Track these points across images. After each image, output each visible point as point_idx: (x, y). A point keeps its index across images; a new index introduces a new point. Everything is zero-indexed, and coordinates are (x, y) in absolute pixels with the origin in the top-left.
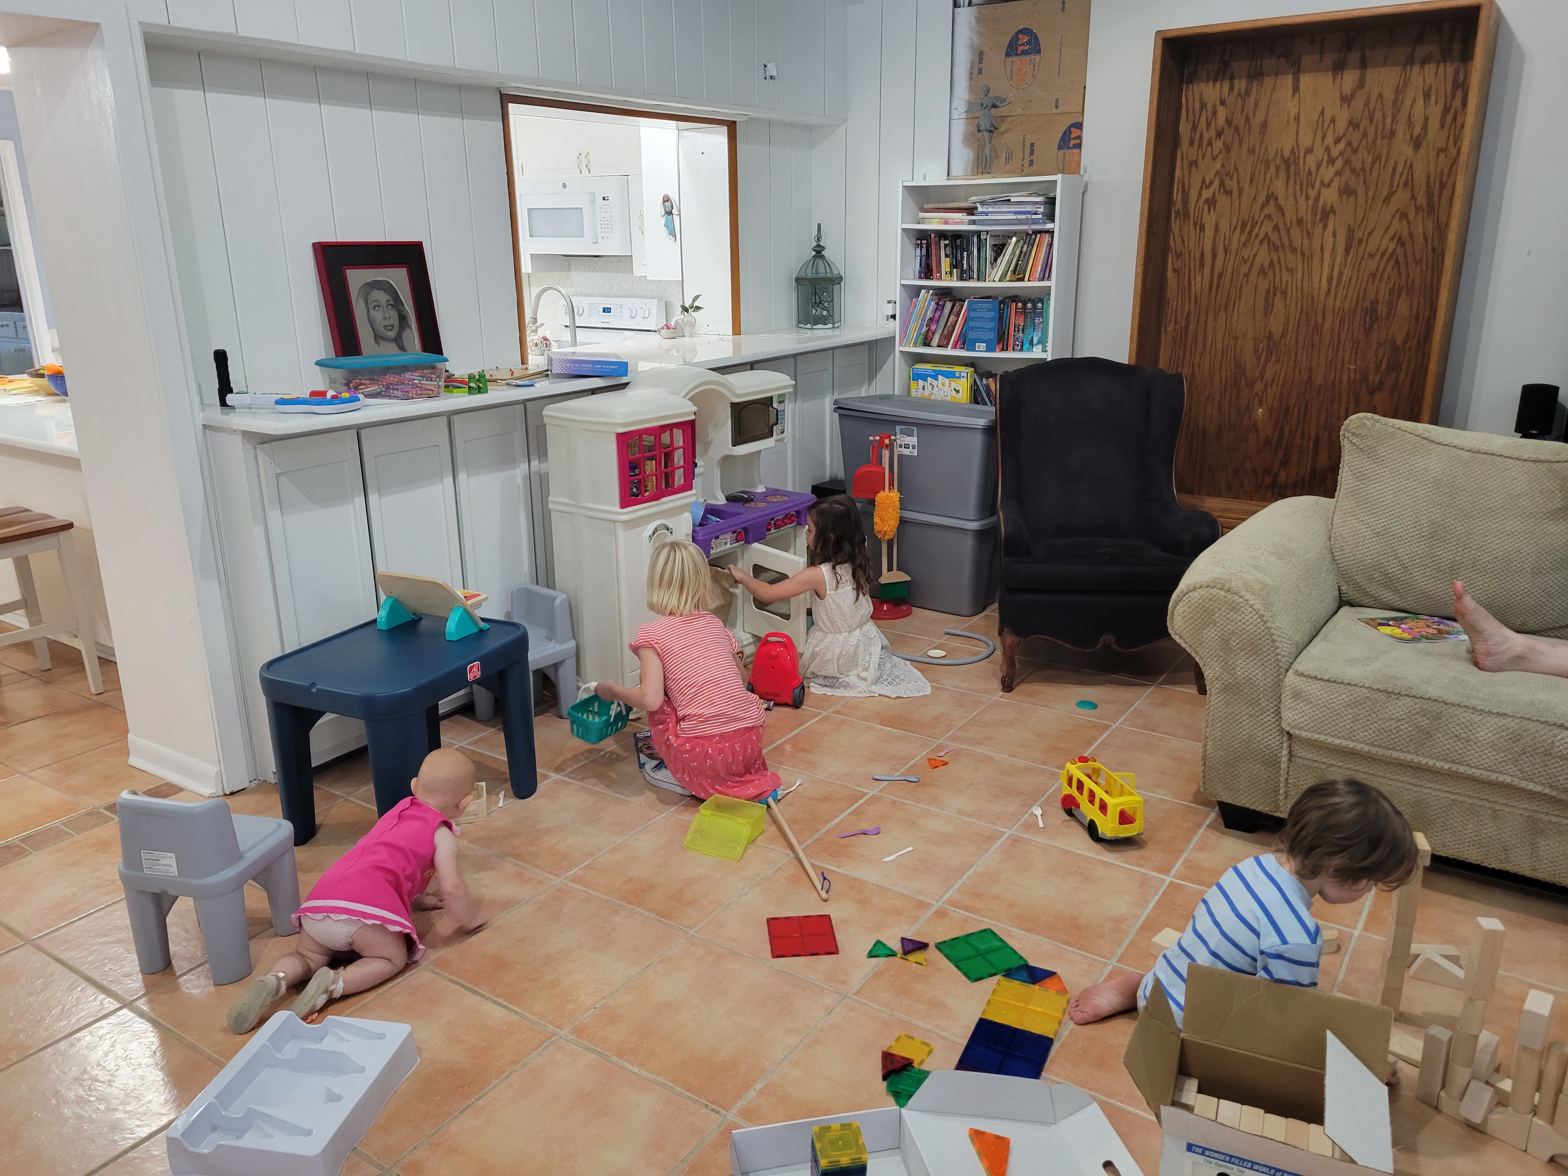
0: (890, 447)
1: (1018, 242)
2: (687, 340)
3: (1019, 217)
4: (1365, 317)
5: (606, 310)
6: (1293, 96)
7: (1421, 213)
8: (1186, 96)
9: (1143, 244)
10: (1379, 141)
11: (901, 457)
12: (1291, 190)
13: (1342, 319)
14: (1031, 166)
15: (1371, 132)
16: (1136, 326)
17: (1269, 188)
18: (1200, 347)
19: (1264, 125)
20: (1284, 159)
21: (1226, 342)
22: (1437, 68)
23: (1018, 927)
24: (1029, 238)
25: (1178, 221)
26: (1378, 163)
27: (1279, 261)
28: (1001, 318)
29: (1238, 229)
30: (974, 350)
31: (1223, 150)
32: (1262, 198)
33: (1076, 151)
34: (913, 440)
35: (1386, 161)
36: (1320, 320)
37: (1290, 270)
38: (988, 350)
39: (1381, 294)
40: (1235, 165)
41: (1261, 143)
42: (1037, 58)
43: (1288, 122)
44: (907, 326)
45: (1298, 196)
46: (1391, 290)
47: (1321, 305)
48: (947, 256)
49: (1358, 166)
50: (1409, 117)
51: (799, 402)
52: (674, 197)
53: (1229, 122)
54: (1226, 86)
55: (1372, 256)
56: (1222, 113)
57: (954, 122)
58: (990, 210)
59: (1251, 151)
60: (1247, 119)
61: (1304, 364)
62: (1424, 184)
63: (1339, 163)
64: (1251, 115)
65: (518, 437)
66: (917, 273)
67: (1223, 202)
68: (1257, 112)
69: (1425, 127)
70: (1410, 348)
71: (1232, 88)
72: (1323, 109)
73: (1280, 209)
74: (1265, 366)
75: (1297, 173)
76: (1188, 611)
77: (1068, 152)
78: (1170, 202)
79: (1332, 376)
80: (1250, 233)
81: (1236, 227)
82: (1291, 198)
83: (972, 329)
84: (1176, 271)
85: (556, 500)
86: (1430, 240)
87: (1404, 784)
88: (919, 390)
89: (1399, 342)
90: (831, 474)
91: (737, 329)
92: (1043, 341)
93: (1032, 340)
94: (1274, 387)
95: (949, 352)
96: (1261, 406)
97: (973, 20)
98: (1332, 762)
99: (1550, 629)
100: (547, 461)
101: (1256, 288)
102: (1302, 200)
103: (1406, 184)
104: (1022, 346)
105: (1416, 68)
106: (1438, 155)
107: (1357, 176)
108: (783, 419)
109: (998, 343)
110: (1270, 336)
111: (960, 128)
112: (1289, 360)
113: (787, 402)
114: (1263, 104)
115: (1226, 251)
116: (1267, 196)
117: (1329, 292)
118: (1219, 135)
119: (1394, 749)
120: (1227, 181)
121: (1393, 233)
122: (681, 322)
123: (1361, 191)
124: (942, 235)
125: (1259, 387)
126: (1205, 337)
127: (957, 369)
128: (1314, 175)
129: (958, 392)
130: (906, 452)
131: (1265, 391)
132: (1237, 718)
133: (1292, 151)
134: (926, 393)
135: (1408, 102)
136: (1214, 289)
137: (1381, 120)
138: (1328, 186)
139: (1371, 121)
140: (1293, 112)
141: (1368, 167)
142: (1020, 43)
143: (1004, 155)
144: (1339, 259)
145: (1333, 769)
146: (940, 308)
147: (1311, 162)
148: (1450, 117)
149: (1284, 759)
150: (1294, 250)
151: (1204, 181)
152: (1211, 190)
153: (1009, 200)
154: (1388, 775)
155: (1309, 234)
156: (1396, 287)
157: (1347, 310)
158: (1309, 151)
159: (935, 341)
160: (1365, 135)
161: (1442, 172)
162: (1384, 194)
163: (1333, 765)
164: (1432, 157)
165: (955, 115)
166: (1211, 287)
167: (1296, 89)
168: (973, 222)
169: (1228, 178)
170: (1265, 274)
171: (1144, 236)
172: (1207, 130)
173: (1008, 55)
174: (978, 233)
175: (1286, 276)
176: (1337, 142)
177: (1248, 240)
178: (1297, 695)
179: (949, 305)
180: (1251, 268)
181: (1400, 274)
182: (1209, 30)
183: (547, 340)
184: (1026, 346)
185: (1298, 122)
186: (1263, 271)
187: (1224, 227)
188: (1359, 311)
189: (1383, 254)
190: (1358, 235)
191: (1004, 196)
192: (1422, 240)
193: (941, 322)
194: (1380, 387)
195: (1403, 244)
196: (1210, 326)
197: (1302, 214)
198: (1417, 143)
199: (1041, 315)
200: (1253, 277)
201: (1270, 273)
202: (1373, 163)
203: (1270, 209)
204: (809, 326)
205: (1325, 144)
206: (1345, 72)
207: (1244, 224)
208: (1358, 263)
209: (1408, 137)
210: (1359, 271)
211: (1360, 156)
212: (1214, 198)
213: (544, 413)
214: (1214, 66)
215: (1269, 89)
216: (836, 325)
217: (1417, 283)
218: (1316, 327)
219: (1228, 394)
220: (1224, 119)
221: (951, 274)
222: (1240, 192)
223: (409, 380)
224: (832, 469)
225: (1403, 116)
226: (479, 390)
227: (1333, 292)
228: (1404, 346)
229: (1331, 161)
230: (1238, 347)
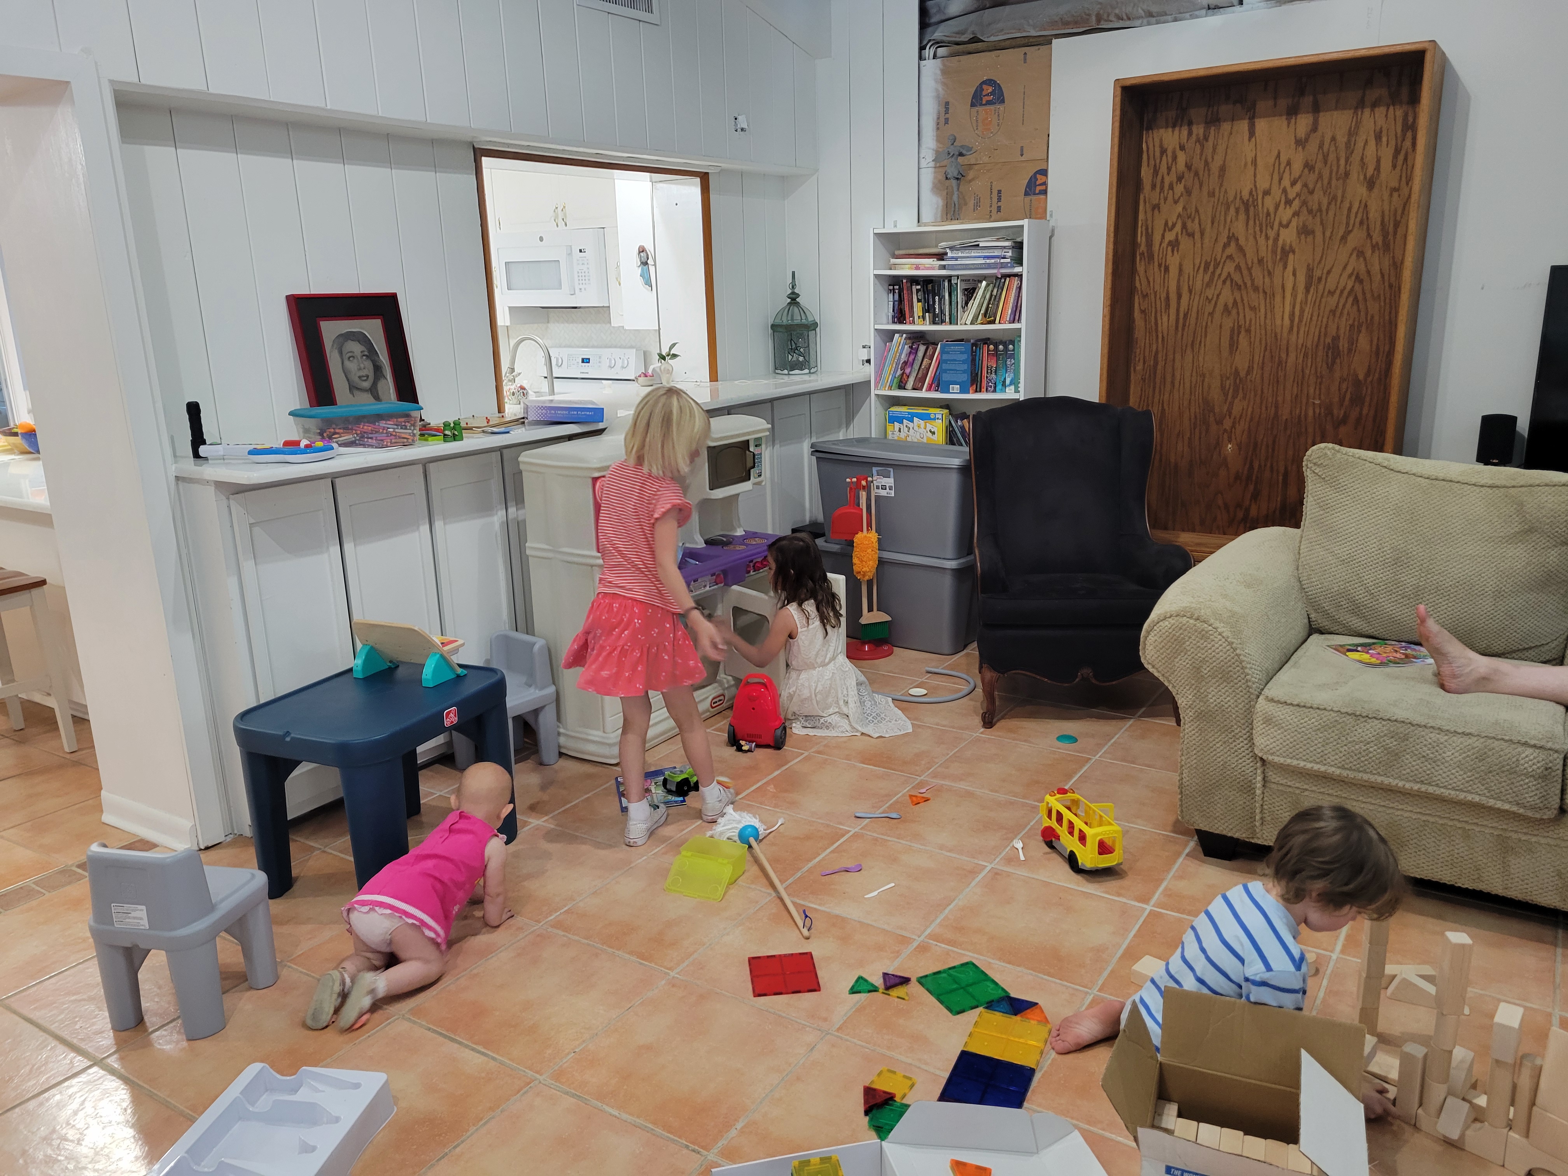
0: (868, 488)
1: (987, 285)
3: (988, 261)
4: (1327, 353)
5: (585, 361)
6: (1250, 140)
7: (1377, 252)
8: (1146, 142)
9: (1109, 286)
10: (1334, 182)
11: (878, 498)
12: (1251, 231)
13: (1306, 355)
14: (999, 212)
15: (1326, 173)
16: (1105, 366)
17: (1229, 229)
18: (1168, 386)
19: (1223, 169)
20: (1243, 202)
21: (1194, 380)
22: (1387, 111)
23: (1000, 959)
24: (999, 281)
25: (1143, 263)
26: (1333, 203)
27: (1242, 300)
28: (973, 360)
29: (1202, 270)
30: (948, 392)
31: (1185, 193)
32: (1223, 239)
33: (1042, 197)
34: (890, 481)
35: (1342, 201)
36: (1284, 356)
37: (1253, 309)
38: (962, 391)
39: (1342, 329)
40: (1196, 208)
41: (1221, 185)
42: (1001, 107)
43: (1246, 165)
44: (882, 370)
45: (1258, 237)
46: (1352, 326)
47: (1285, 342)
48: (919, 301)
49: (1315, 207)
50: (1362, 159)
51: (777, 447)
52: (649, 247)
53: (1189, 167)
54: (1185, 132)
55: (1331, 293)
56: (1182, 158)
57: (922, 171)
58: (960, 255)
59: (1212, 194)
60: (1207, 163)
61: (1270, 400)
62: (1379, 223)
63: (1296, 204)
64: (1210, 160)
65: (496, 483)
66: (890, 318)
67: (1185, 243)
68: (1216, 157)
69: (1378, 168)
70: (1372, 382)
71: (1190, 133)
72: (1279, 153)
73: (1241, 249)
74: (1232, 402)
75: (1256, 215)
76: (1160, 640)
77: (1034, 198)
78: (1134, 244)
79: (1298, 412)
80: (1213, 273)
81: (1199, 267)
82: (1251, 238)
83: (945, 371)
84: (1143, 312)
85: (532, 545)
86: (1386, 277)
87: (1376, 807)
88: (895, 432)
89: (1361, 377)
90: (811, 517)
91: (714, 376)
92: (1015, 382)
93: (1004, 382)
94: (1242, 423)
95: (923, 394)
96: (1230, 442)
97: (939, 72)
98: (1306, 787)
99: (1514, 651)
100: (524, 507)
101: (1221, 327)
102: (1262, 241)
103: (1361, 223)
104: (995, 387)
105: (1367, 111)
106: (1391, 195)
107: (1314, 216)
108: (761, 462)
109: (972, 385)
110: (1237, 372)
111: (928, 177)
112: (1255, 396)
113: (763, 446)
114: (1221, 149)
115: (1190, 291)
116: (1228, 237)
117: (1291, 329)
118: (1180, 179)
119: (1365, 772)
120: (1189, 224)
121: (1350, 272)
122: (658, 370)
123: (1318, 230)
124: (913, 280)
125: (1227, 423)
126: (1173, 375)
127: (932, 411)
128: (1272, 216)
129: (933, 433)
130: (883, 493)
131: (1233, 426)
132: (1211, 745)
133: (1251, 193)
134: (903, 435)
135: (1360, 144)
136: (1180, 329)
137: (1335, 163)
138: (1287, 226)
139: (1326, 163)
140: (1250, 157)
141: (1324, 208)
142: (984, 93)
143: (971, 203)
144: (1300, 297)
145: (1306, 793)
146: (913, 351)
147: (1269, 203)
148: (1401, 157)
149: (1259, 785)
150: (1256, 289)
151: (1166, 224)
152: (1174, 232)
153: (978, 245)
154: (1361, 798)
155: (1269, 273)
156: (1356, 323)
157: (1309, 344)
158: (1267, 193)
159: (910, 383)
160: (1320, 177)
161: (1396, 211)
162: (1341, 233)
163: (1307, 790)
164: (1386, 196)
165: (923, 164)
166: (1177, 325)
167: (1252, 133)
168: (944, 267)
169: (1190, 220)
170: (1229, 313)
171: (1110, 278)
172: (1168, 174)
173: (973, 105)
174: (949, 278)
175: (1249, 314)
176: (1293, 184)
177: (1211, 280)
178: (1268, 721)
179: (922, 348)
180: (1215, 307)
181: (1359, 311)
182: (1166, 78)
183: (524, 389)
184: (999, 387)
185: (1256, 165)
186: (1226, 310)
187: (1188, 269)
188: (1321, 347)
189: (1342, 292)
190: (1317, 273)
191: (972, 241)
192: (1379, 276)
193: (915, 365)
194: (1344, 421)
195: (1361, 282)
196: (1178, 364)
197: (1263, 253)
198: (1371, 184)
199: (1012, 356)
200: (1217, 315)
201: (1234, 312)
202: (1329, 204)
203: (1232, 249)
204: (786, 372)
205: (1282, 186)
206: (1299, 116)
207: (1207, 265)
208: (1318, 300)
209: (1362, 177)
210: (1319, 309)
211: (1316, 197)
212: (1177, 240)
213: (520, 459)
214: (1172, 114)
215: (1226, 134)
216: (813, 370)
217: (1376, 318)
218: (1280, 363)
219: (1197, 430)
220: (1184, 164)
221: (924, 318)
222: (1202, 234)
223: (384, 428)
224: (811, 511)
225: (1356, 158)
226: (455, 438)
227: (1295, 329)
228: (1366, 380)
229: (1289, 202)
230: (1206, 384)
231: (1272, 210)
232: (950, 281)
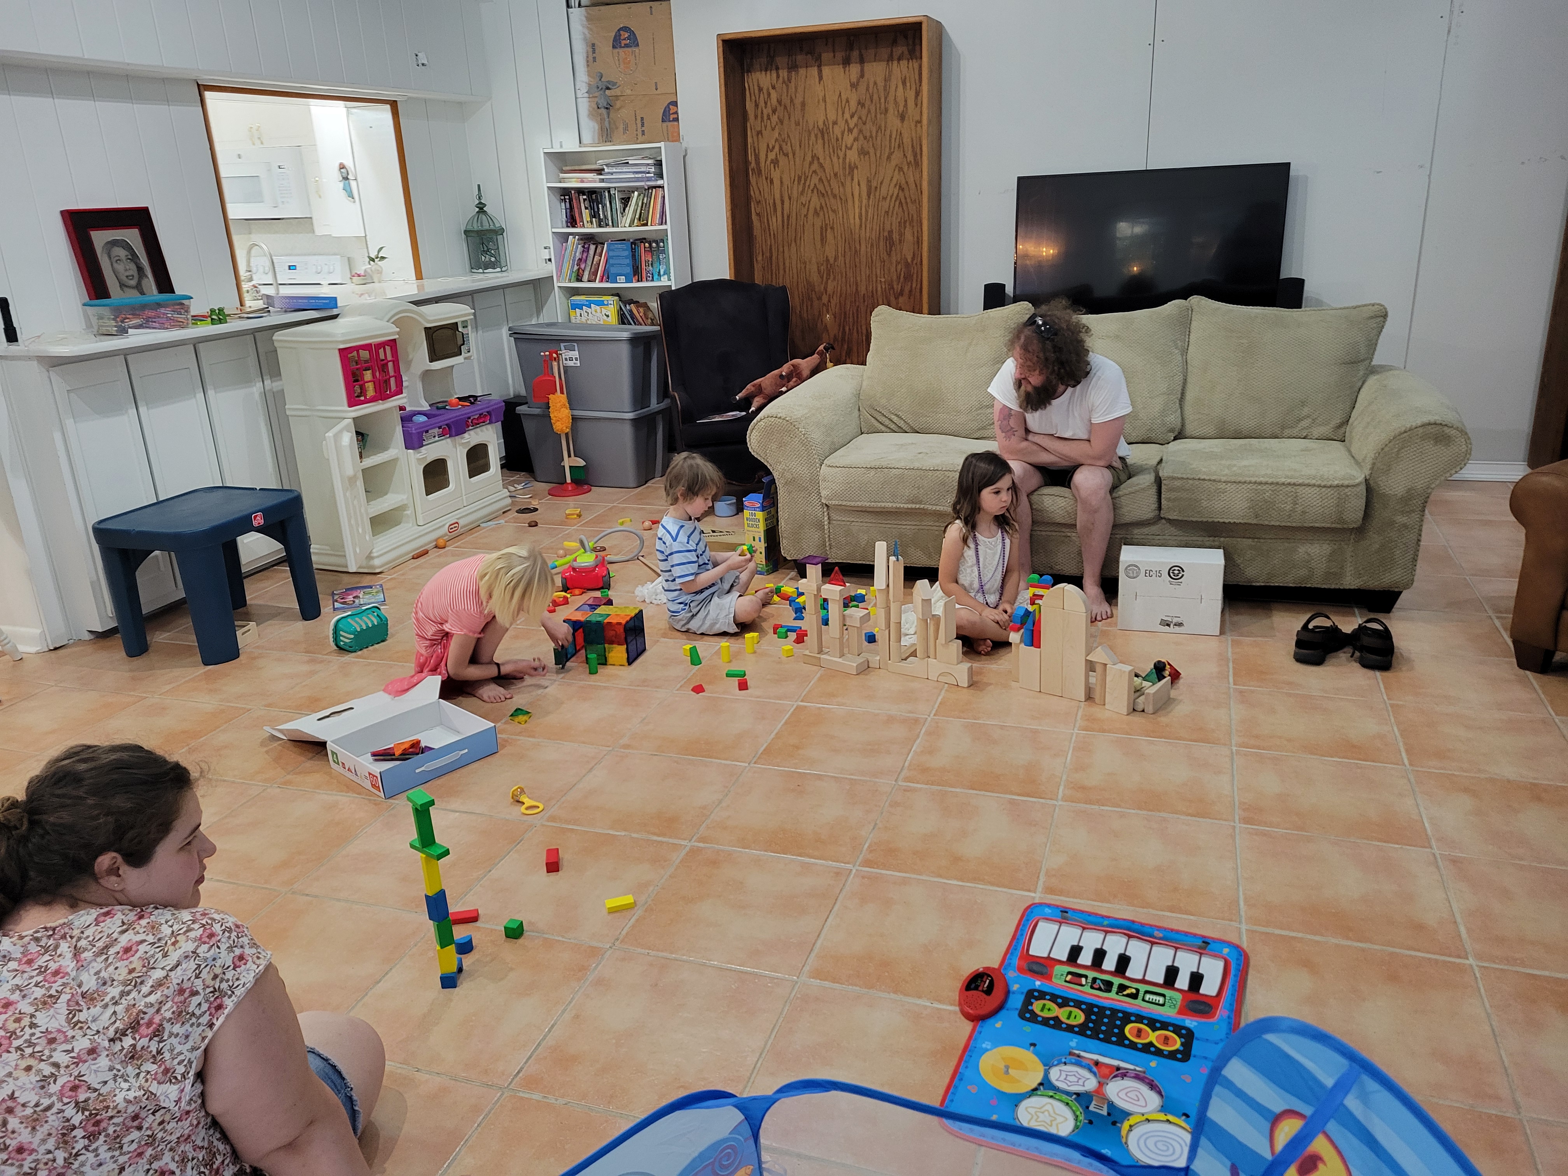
0: (557, 359)
1: (639, 195)
2: (376, 285)
3: (637, 176)
4: (886, 243)
5: (294, 268)
6: (819, 82)
8: (747, 82)
9: (729, 195)
10: (878, 116)
11: (566, 368)
12: (827, 152)
13: (872, 245)
14: (643, 135)
15: (873, 109)
16: (732, 257)
17: (812, 151)
18: (782, 272)
19: (803, 104)
20: (820, 130)
21: (799, 266)
22: (906, 63)
24: (647, 192)
25: (754, 176)
26: (880, 131)
27: (826, 205)
28: (634, 256)
29: (796, 182)
30: (617, 282)
31: (779, 123)
32: (809, 158)
33: (676, 123)
34: (575, 354)
35: (885, 130)
36: (858, 246)
37: (834, 211)
38: (627, 281)
39: (894, 224)
40: (788, 134)
41: (803, 117)
42: (637, 50)
43: (819, 102)
44: (562, 267)
45: (832, 156)
46: (899, 223)
47: (857, 235)
48: (586, 208)
49: (868, 135)
50: (895, 99)
51: (480, 332)
52: (349, 164)
53: (779, 102)
54: (774, 75)
55: (885, 198)
56: (774, 95)
57: (579, 100)
58: (615, 170)
59: (797, 124)
60: (792, 101)
61: (851, 279)
62: (910, 146)
63: (855, 131)
64: (794, 97)
65: (252, 360)
66: (564, 223)
68: (797, 94)
69: (906, 106)
72: (840, 92)
73: (821, 166)
74: (827, 283)
75: (829, 139)
77: (669, 124)
78: (747, 163)
79: (871, 288)
80: (805, 184)
81: (794, 180)
82: (828, 158)
83: (613, 265)
84: (758, 214)
85: (292, 407)
88: (577, 317)
89: (909, 260)
90: (514, 391)
91: (419, 276)
92: (667, 272)
93: (659, 272)
94: (835, 298)
95: (597, 285)
96: (828, 313)
97: (584, 19)
98: (852, 519)
100: (280, 379)
101: (813, 226)
102: (835, 159)
103: (899, 146)
104: (652, 277)
105: (895, 63)
106: (916, 126)
107: (868, 142)
108: (468, 342)
109: (634, 275)
110: (828, 260)
111: (584, 105)
112: (842, 278)
113: (469, 327)
114: (800, 89)
115: (790, 199)
116: (812, 156)
117: (861, 226)
118: (774, 111)
120: (784, 147)
122: (369, 271)
123: (872, 151)
124: (580, 191)
125: (825, 299)
126: (783, 263)
127: (605, 298)
128: (840, 140)
129: (608, 316)
130: (570, 363)
131: (829, 301)
133: (824, 123)
134: (583, 319)
135: (893, 88)
136: (785, 228)
137: (878, 100)
138: (851, 149)
139: (872, 101)
140: (821, 94)
141: (874, 135)
143: (621, 127)
144: (864, 201)
145: (853, 523)
146: (586, 250)
147: (837, 131)
149: (826, 522)
150: (835, 196)
151: (768, 146)
152: (774, 153)
153: (628, 163)
155: (842, 184)
156: (902, 220)
157: (874, 238)
158: (835, 123)
159: (586, 277)
160: (869, 111)
162: (887, 154)
163: (853, 521)
164: (913, 127)
165: (579, 95)
166: (783, 226)
167: (821, 78)
168: (602, 181)
169: (784, 144)
170: (818, 215)
171: (729, 189)
172: (766, 107)
173: (614, 47)
174: (609, 189)
175: (832, 216)
176: (852, 117)
177: (804, 189)
179: (593, 247)
180: (808, 210)
181: (903, 211)
182: (753, 35)
184: (656, 277)
185: (825, 102)
186: (816, 213)
187: (787, 181)
188: (881, 238)
189: (891, 197)
190: (874, 184)
191: (623, 159)
193: (588, 262)
194: (901, 293)
195: (903, 190)
196: (786, 255)
197: (836, 170)
198: (902, 118)
199: (663, 252)
200: (810, 217)
202: (877, 132)
203: (815, 166)
204: (481, 270)
205: (845, 118)
206: (851, 66)
207: (800, 178)
208: (876, 203)
210: (878, 210)
211: (868, 126)
212: (776, 159)
213: (274, 338)
214: (764, 60)
215: (803, 77)
216: (504, 269)
217: (915, 216)
218: (856, 251)
219: (805, 305)
220: (775, 100)
221: (592, 222)
222: (794, 154)
223: (164, 314)
224: (514, 386)
225: (891, 98)
226: (220, 321)
227: (863, 226)
228: (912, 261)
229: (850, 131)
230: (807, 269)
231: (840, 137)
232: (609, 192)
